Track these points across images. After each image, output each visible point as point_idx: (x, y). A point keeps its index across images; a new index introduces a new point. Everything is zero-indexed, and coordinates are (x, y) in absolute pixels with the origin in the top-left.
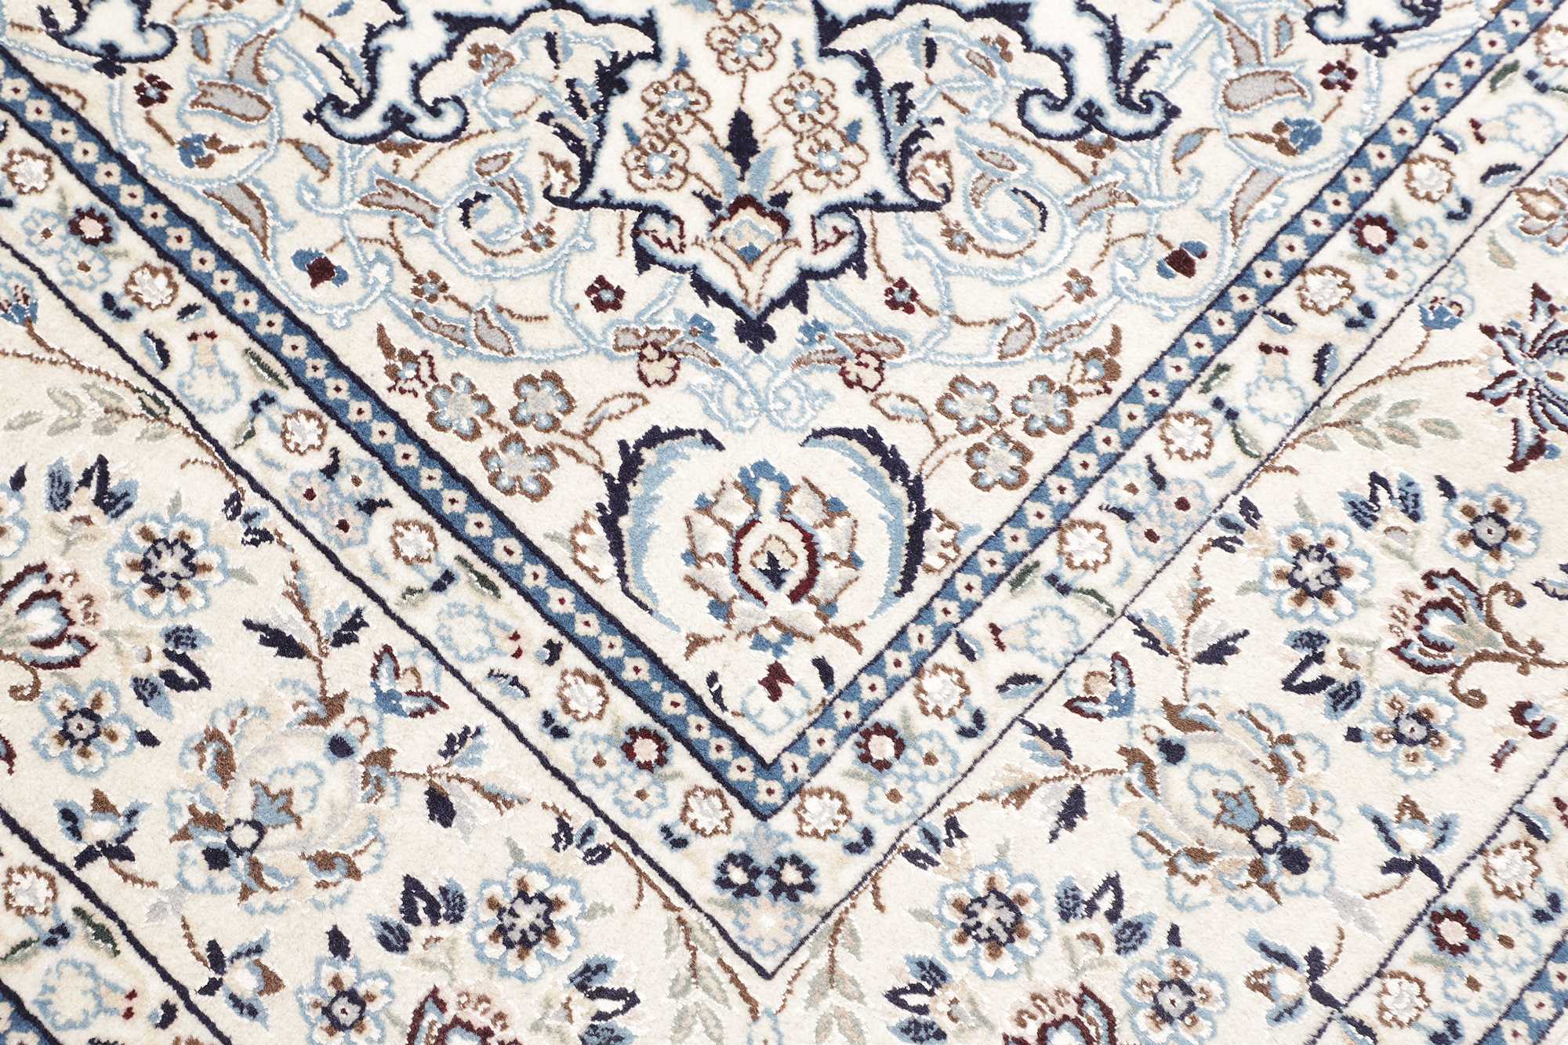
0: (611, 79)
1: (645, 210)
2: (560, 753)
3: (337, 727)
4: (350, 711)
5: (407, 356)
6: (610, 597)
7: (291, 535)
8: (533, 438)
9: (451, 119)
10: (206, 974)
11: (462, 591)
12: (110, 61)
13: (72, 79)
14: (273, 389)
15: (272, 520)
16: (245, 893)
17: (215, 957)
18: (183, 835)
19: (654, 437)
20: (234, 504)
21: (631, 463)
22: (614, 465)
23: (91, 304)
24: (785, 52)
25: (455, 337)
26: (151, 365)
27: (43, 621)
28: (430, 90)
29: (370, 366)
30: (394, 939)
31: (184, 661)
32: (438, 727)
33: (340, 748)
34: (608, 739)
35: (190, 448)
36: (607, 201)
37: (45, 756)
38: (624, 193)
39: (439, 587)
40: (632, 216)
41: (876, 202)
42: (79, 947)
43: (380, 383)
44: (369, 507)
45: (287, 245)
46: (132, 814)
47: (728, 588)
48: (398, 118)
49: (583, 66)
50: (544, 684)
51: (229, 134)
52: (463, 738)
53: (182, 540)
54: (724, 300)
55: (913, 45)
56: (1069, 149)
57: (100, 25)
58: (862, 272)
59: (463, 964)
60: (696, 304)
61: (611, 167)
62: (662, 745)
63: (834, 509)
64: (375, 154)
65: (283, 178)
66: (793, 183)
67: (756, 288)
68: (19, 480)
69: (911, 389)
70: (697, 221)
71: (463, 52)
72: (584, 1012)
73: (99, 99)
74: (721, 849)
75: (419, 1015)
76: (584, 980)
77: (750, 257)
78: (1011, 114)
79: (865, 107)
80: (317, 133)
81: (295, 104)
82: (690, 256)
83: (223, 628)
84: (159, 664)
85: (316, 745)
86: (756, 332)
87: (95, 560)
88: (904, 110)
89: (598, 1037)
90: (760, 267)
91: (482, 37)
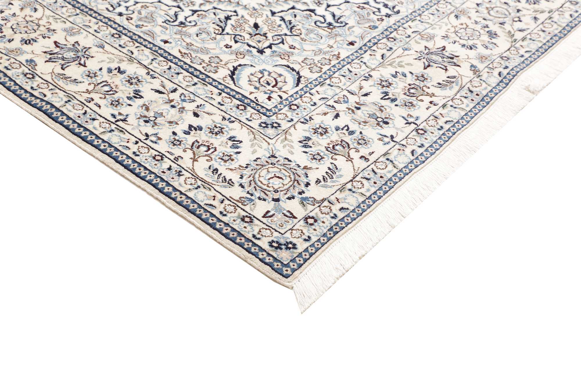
0: (228, 18)
1: (236, 35)
2: (222, 108)
3: (172, 104)
4: (175, 102)
5: (185, 53)
6: (233, 86)
7: (160, 77)
8: (213, 65)
9: (193, 23)
10: (145, 137)
11: (199, 85)
12: (120, 14)
13: (112, 16)
14: (155, 57)
15: (157, 75)
16: (153, 126)
17: (147, 135)
18: (139, 118)
19: (240, 65)
20: (148, 73)
21: (235, 69)
22: (232, 69)
23: (117, 46)
24: (264, 15)
25: (195, 51)
26: (130, 54)
27: (107, 88)
28: (189, 20)
29: (178, 55)
30: (187, 133)
31: (138, 94)
32: (195, 104)
33: (173, 106)
34: (233, 106)
35: (139, 65)
36: (228, 34)
37: (107, 107)
38: (231, 32)
39: (194, 85)
40: (233, 36)
41: (286, 35)
42: (116, 132)
43: (180, 57)
44: (178, 74)
45: (159, 39)
46: (127, 115)
47: (257, 85)
48: (182, 23)
49: (222, 16)
50: (219, 99)
51: (145, 24)
52: (201, 106)
53: (137, 78)
54: (254, 47)
55: (291, 15)
56: (326, 29)
57: (118, 10)
58: (283, 44)
59: (203, 136)
60: (248, 48)
61: (228, 29)
62: (245, 107)
63: (280, 75)
64: (177, 27)
65: (157, 30)
66: (268, 32)
67: (261, 46)
68: (101, 69)
69: (296, 60)
70: (247, 36)
71: (196, 15)
72: (230, 143)
73: (118, 19)
74: (259, 121)
75: (193, 143)
76: (230, 139)
77: (259, 42)
78: (313, 24)
79: (282, 23)
80: (165, 24)
81: (160, 21)
82: (246, 41)
83: (146, 90)
84: (132, 95)
85: (168, 106)
86: (261, 52)
87: (118, 80)
88: (290, 23)
89: (234, 147)
90: (261, 43)
91: (199, 13)
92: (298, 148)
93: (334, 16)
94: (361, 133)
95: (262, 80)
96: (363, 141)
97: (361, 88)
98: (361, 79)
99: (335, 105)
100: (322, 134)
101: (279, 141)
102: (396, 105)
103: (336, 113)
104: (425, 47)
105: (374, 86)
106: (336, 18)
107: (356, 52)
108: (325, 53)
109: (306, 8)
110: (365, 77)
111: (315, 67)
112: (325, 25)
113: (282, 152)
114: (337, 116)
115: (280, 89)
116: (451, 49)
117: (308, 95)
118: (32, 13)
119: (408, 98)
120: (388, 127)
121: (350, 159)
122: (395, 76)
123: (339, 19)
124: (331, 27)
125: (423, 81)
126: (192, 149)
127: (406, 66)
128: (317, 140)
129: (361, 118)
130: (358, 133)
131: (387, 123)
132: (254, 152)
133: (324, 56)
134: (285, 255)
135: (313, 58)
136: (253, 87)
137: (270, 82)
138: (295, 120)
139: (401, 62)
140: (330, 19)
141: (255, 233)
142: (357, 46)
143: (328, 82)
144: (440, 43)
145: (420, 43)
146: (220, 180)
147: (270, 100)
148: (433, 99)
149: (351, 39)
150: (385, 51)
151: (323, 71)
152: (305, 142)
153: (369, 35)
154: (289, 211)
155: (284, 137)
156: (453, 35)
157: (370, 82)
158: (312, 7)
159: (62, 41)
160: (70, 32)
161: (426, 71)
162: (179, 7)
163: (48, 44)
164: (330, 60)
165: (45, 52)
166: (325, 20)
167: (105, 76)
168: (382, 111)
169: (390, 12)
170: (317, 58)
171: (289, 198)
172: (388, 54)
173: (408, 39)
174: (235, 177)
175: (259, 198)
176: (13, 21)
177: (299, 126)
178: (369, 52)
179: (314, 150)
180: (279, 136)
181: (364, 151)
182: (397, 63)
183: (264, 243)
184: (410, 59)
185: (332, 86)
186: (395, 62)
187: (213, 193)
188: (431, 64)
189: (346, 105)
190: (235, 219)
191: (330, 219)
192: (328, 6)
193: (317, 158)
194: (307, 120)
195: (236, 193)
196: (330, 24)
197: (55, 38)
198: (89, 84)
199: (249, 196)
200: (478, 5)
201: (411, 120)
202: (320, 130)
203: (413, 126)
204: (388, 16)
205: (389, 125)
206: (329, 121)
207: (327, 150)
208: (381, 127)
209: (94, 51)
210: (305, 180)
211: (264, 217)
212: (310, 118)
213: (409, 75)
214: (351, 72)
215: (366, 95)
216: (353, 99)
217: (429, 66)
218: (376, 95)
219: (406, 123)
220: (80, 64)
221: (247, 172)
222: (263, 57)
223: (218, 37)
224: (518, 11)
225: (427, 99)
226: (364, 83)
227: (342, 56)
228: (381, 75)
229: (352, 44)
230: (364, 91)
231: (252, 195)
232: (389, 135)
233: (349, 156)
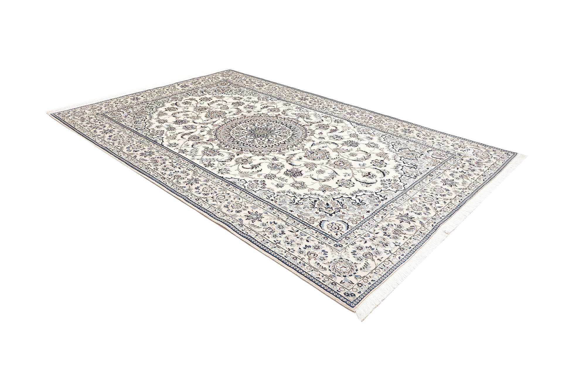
0: (315, 201)
1: (320, 208)
2: (318, 238)
3: (297, 236)
4: (298, 236)
5: (300, 216)
6: (321, 229)
7: (291, 226)
8: (312, 220)
9: (302, 203)
10: (289, 250)
11: (307, 229)
12: (272, 200)
13: (270, 201)
14: (288, 217)
15: (289, 225)
16: (291, 246)
17: (289, 249)
18: (285, 242)
19: (323, 221)
20: (286, 224)
21: (321, 222)
22: (320, 222)
23: (272, 213)
24: (330, 200)
25: (304, 215)
26: (278, 216)
27: (271, 230)
28: (299, 202)
29: (297, 217)
30: (305, 248)
31: (283, 233)
32: (306, 237)
33: (298, 238)
34: (322, 238)
35: (282, 221)
36: (316, 208)
37: (272, 237)
38: (317, 207)
39: (305, 229)
40: (319, 209)
41: (340, 208)
42: (277, 248)
43: (298, 217)
44: (298, 224)
45: (289, 210)
46: (280, 241)
47: (331, 229)
48: (297, 203)
49: (313, 200)
50: (316, 235)
51: (282, 204)
52: (309, 237)
53: (282, 226)
54: (328, 213)
55: (341, 200)
56: (357, 206)
57: (271, 198)
58: (340, 212)
59: (312, 250)
60: (325, 213)
61: (316, 206)
62: (327, 238)
63: (340, 225)
64: (295, 205)
65: (288, 206)
66: (333, 207)
67: (331, 213)
68: (267, 222)
69: (346, 218)
70: (324, 209)
71: (302, 200)
72: (323, 253)
73: (271, 202)
74: (334, 244)
75: (308, 253)
76: (323, 251)
77: (330, 211)
78: (351, 204)
79: (338, 203)
80: (290, 204)
81: (288, 202)
82: (324, 211)
83: (286, 230)
84: (281, 233)
85: (296, 237)
86: (331, 215)
87: (274, 227)
88: (342, 203)
89: (324, 254)
90: (331, 211)
91: (304, 199)
92: (351, 256)
93: (359, 200)
94: (377, 249)
95: (333, 227)
96: (378, 253)
97: (374, 231)
98: (374, 227)
99: (364, 237)
100: (360, 250)
101: (343, 252)
102: (390, 238)
103: (365, 241)
104: (400, 213)
105: (380, 229)
106: (361, 201)
107: (371, 215)
108: (358, 216)
109: (348, 197)
110: (376, 226)
111: (354, 222)
112: (356, 204)
113: (345, 257)
114: (366, 242)
115: (341, 231)
116: (411, 214)
117: (352, 233)
118: (238, 200)
119: (395, 235)
120: (388, 247)
121: (373, 260)
122: (388, 225)
123: (362, 201)
124: (359, 205)
125: (400, 228)
126: (308, 255)
127: (392, 222)
128: (359, 252)
129: (376, 243)
130: (375, 249)
131: (387, 245)
132: (333, 257)
133: (357, 217)
134: (351, 299)
135: (353, 218)
136: (329, 230)
137: (336, 228)
138: (349, 244)
139: (390, 220)
140: (358, 201)
141: (338, 289)
142: (371, 213)
143: (360, 228)
144: (406, 212)
145: (397, 212)
146: (321, 268)
147: (337, 235)
148: (406, 235)
149: (368, 210)
150: (383, 215)
151: (358, 223)
152: (354, 253)
153: (375, 208)
154: (350, 281)
155: (345, 250)
156: (411, 209)
157: (378, 228)
158: (350, 196)
159: (251, 211)
160: (253, 207)
161: (401, 224)
162: (295, 197)
163: (246, 212)
164: (360, 219)
165: (245, 216)
166: (356, 202)
167: (269, 225)
168: (385, 240)
169: (383, 199)
170: (355, 218)
171: (350, 276)
172: (384, 216)
173: (392, 210)
174: (327, 266)
175: (338, 275)
176: (232, 204)
177: (350, 246)
178: (376, 216)
179: (358, 256)
180: (343, 250)
181: (379, 257)
182: (388, 220)
183: (342, 293)
184: (394, 219)
185: (362, 230)
186: (387, 220)
187: (318, 273)
188: (403, 221)
189: (369, 238)
190: (329, 283)
191: (368, 284)
192: (357, 196)
193: (359, 259)
194: (353, 244)
195: (328, 273)
196: (358, 204)
197: (248, 210)
198: (264, 228)
199: (333, 275)
200: (420, 196)
201: (397, 244)
202: (359, 248)
203: (398, 247)
204: (382, 200)
205: (388, 246)
206: (362, 244)
207: (363, 256)
208: (385, 247)
209: (263, 215)
210: (356, 268)
211: (340, 283)
212: (355, 243)
213: (394, 225)
214: (369, 224)
215: (377, 233)
216: (372, 235)
217: (402, 221)
218: (381, 234)
219: (395, 246)
220: (259, 220)
221: (331, 265)
222: (332, 217)
223: (312, 209)
224: (437, 199)
225: (403, 236)
226: (375, 228)
227: (365, 217)
228: (382, 225)
229: (368, 212)
230: (376, 232)
231: (334, 274)
232: (388, 250)
233: (373, 259)
